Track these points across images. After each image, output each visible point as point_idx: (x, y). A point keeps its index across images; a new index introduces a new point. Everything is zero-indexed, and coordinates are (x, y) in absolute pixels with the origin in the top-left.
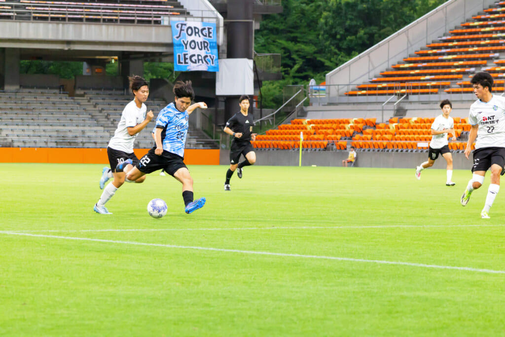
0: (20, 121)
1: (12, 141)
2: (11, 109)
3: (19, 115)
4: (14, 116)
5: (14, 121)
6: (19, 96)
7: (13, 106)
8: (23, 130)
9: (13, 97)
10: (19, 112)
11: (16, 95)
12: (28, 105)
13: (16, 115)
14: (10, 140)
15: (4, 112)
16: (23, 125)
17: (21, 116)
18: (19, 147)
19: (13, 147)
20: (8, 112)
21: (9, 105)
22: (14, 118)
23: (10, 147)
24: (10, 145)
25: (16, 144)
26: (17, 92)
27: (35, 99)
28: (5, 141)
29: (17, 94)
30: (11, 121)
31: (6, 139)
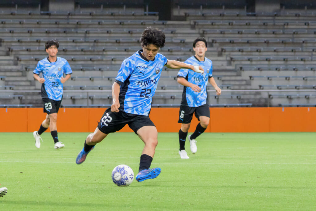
0: (282, 62)
1: (270, 96)
2: (267, 43)
3: (280, 54)
4: (271, 55)
5: (272, 63)
6: (280, 21)
7: (271, 38)
8: (287, 78)
9: (270, 23)
10: (281, 48)
11: (274, 20)
12: (295, 36)
13: (275, 53)
14: (265, 95)
15: (255, 48)
16: (286, 69)
17: (282, 55)
18: (280, 106)
19: (271, 106)
20: (262, 49)
21: (263, 37)
22: (272, 58)
23: (265, 106)
24: (265, 104)
25: (275, 101)
26: (276, 15)
27: (306, 27)
28: (258, 97)
29: (276, 18)
30: (267, 62)
31: (258, 93)
